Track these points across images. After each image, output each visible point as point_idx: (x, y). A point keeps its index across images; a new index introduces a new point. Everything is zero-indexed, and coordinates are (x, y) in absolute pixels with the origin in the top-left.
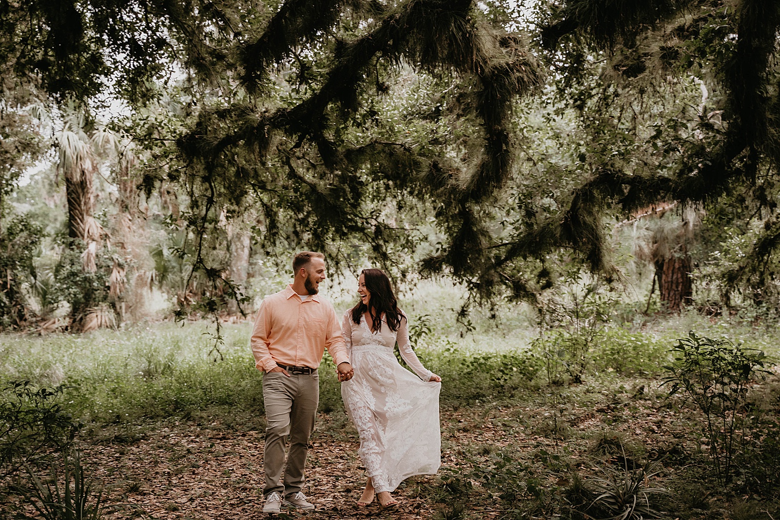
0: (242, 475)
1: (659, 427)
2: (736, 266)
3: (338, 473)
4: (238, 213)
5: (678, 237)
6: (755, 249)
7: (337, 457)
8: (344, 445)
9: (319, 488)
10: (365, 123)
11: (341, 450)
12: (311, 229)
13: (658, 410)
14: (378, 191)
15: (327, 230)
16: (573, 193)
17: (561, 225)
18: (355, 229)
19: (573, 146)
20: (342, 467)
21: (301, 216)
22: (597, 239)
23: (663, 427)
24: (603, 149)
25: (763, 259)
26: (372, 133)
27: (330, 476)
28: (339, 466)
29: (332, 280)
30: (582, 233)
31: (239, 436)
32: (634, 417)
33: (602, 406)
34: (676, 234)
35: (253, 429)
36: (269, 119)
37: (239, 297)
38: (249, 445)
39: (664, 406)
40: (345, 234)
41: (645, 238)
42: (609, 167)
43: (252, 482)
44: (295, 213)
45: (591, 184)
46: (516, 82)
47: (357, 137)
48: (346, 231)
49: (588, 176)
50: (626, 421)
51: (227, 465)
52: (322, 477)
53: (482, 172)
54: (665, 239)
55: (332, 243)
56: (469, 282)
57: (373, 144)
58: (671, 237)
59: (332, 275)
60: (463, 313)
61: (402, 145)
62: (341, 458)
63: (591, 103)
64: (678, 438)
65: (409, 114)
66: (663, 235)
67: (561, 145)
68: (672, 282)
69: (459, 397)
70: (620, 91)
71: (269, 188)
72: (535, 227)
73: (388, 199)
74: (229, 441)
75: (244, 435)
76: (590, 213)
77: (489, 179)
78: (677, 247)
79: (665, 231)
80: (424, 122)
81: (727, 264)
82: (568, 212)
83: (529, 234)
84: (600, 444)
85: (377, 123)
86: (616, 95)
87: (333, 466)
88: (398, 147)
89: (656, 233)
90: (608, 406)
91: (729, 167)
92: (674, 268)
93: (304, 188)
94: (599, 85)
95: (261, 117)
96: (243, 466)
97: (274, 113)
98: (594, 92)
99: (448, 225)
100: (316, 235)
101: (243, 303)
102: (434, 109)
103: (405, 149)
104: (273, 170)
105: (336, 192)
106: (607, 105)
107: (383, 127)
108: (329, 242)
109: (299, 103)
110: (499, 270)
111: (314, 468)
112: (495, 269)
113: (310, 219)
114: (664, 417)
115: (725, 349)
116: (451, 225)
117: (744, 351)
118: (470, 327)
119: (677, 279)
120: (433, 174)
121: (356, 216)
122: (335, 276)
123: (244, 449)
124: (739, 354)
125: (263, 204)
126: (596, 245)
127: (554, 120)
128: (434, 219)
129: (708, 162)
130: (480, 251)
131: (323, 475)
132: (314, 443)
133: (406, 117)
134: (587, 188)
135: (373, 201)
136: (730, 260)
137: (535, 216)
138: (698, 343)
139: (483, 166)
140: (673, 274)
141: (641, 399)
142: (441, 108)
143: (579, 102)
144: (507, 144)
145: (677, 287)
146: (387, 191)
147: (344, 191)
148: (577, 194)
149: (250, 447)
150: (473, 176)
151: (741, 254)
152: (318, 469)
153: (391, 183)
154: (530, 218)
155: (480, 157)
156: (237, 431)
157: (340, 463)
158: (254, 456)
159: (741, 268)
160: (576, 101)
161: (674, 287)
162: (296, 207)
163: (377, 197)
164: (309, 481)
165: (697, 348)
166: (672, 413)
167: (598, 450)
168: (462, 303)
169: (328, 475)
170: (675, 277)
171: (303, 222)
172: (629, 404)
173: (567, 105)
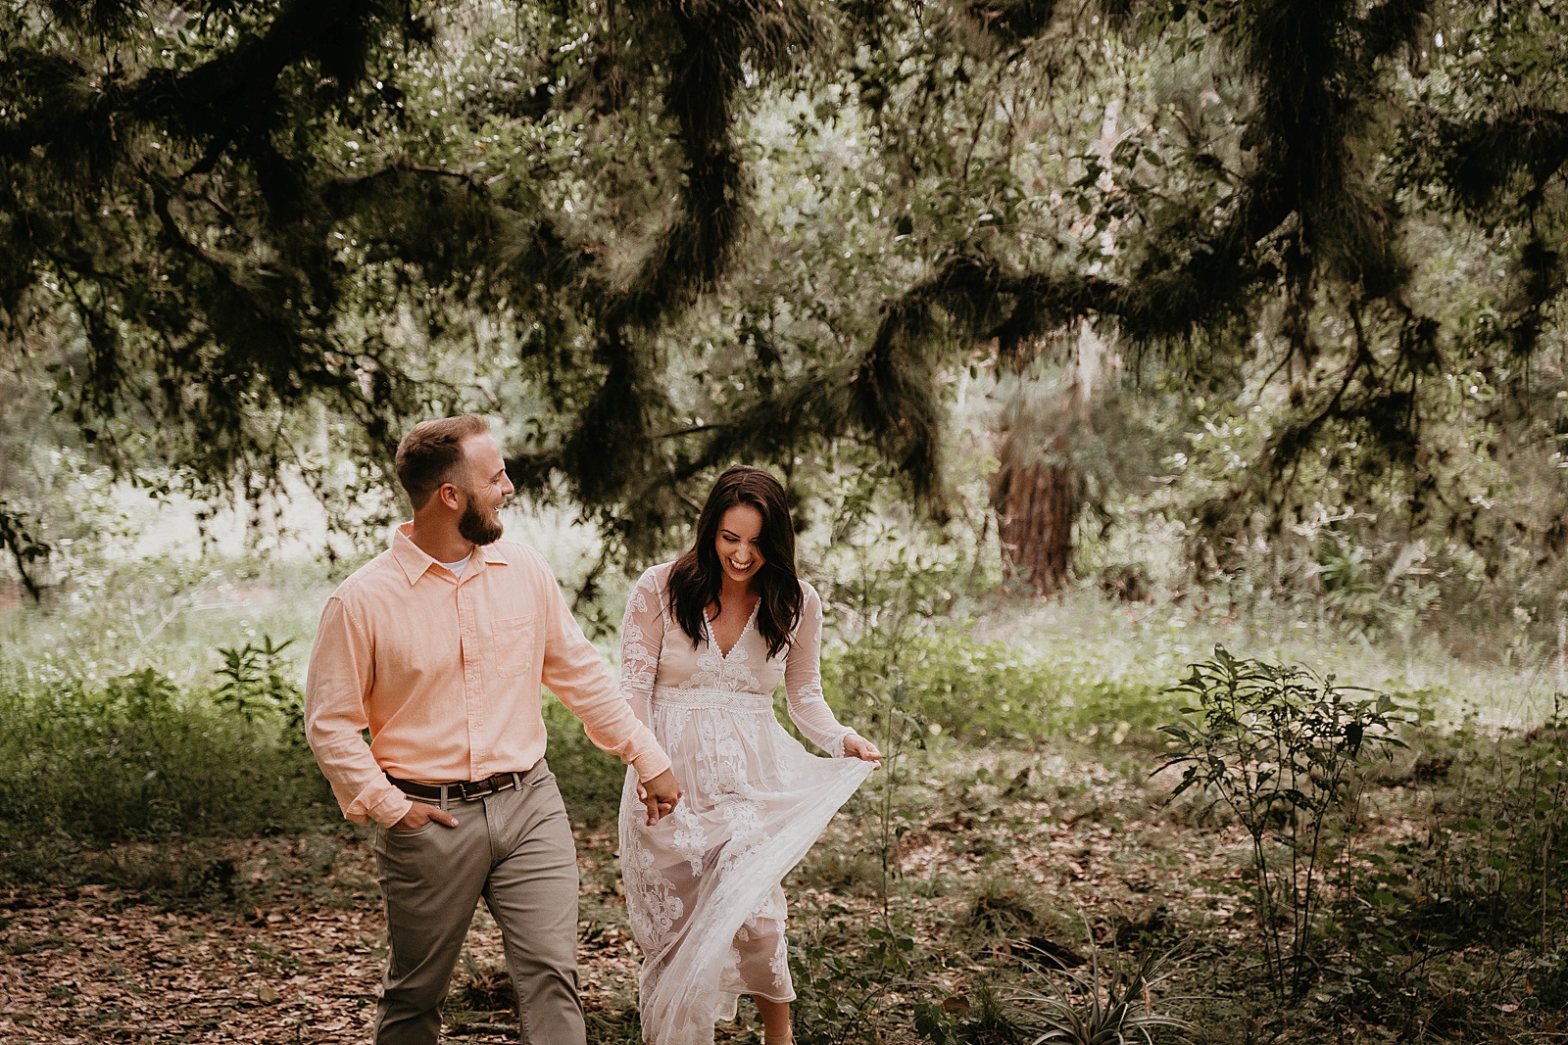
0: (104, 1000)
1: (1084, 865)
2: (1221, 490)
3: (353, 988)
4: (11, 328)
5: (1056, 416)
6: (1267, 450)
7: (338, 949)
8: (344, 918)
9: (320, 1027)
10: (371, 118)
11: (339, 930)
12: (205, 376)
13: (1073, 824)
14: (378, 287)
15: (245, 380)
16: (882, 310)
17: (851, 385)
18: (322, 380)
19: (854, 194)
20: (359, 973)
21: (178, 343)
22: (931, 421)
23: (1094, 866)
24: (951, 205)
25: (1280, 476)
26: (390, 145)
27: (337, 997)
28: (351, 971)
29: (257, 506)
30: (897, 405)
31: (58, 898)
32: (1020, 841)
33: (937, 816)
34: (1050, 410)
35: (91, 881)
36: (128, 94)
37: (23, 545)
38: (96, 920)
39: (1085, 816)
40: (295, 393)
41: (983, 418)
42: (972, 251)
43: (135, 1016)
44: (163, 336)
45: (926, 291)
46: (763, 34)
47: (347, 154)
48: (298, 385)
49: (919, 270)
50: (1005, 852)
51: (52, 973)
52: (315, 999)
53: (671, 253)
54: (1026, 421)
55: (259, 413)
56: (606, 515)
57: (394, 172)
58: (1040, 418)
59: (257, 494)
60: (588, 591)
61: (464, 178)
62: (351, 950)
63: (902, 95)
64: (1141, 891)
65: (472, 101)
66: (1025, 412)
67: (827, 192)
68: (1029, 522)
69: (591, 797)
70: (969, 65)
71: (100, 270)
72: (777, 388)
73: (403, 308)
74: (36, 911)
75: (73, 896)
76: (918, 360)
77: (690, 268)
78: (1049, 441)
79: (1030, 403)
80: (516, 123)
81: (1204, 484)
82: (868, 355)
83: (764, 404)
84: (980, 910)
85: (402, 119)
86: (961, 75)
87: (335, 972)
88: (453, 181)
89: (1008, 407)
90: (956, 815)
91: (1250, 260)
92: (1034, 490)
93: (196, 274)
94: (917, 52)
95: (104, 89)
96: (99, 975)
97: (141, 81)
98: (906, 67)
99: (551, 377)
100: (216, 390)
101: (31, 560)
102: (533, 91)
103: (472, 187)
104: (114, 225)
105: (277, 284)
106: (941, 101)
107: (416, 128)
108: (252, 410)
109: (206, 58)
110: (681, 487)
111: (287, 976)
112: (672, 485)
113: (203, 351)
114: (1088, 842)
115: (1300, 688)
116: (556, 377)
117: (1339, 692)
118: (603, 627)
119: (1041, 513)
120: (540, 252)
121: (330, 348)
122: (265, 498)
123: (88, 932)
124: (1329, 699)
125: (82, 309)
126: (925, 434)
127: (815, 131)
128: (515, 361)
129: (1204, 247)
130: (644, 444)
131: (315, 993)
132: (267, 914)
133: (463, 107)
134: (916, 298)
135: (364, 312)
136: (1210, 473)
137: (779, 361)
138: (1234, 673)
139: (675, 237)
140: (1032, 501)
141: (1024, 799)
142: (552, 90)
143: (872, 92)
144: (735, 185)
145: (1041, 533)
146: (400, 288)
147: (296, 284)
148: (893, 312)
149: (100, 927)
150: (648, 263)
151: (1235, 461)
152: (299, 980)
153: (411, 269)
154: (767, 365)
155: (670, 215)
156: (49, 885)
157: (350, 963)
158: (118, 948)
159: (1235, 496)
160: (866, 86)
161: (1034, 532)
162: (168, 319)
163: (376, 300)
164: (285, 1010)
165: (1232, 685)
166: (1106, 832)
167: (975, 924)
168: (588, 567)
169: (333, 993)
170: (1036, 509)
171: (184, 359)
172: (1000, 811)
173: (844, 97)
